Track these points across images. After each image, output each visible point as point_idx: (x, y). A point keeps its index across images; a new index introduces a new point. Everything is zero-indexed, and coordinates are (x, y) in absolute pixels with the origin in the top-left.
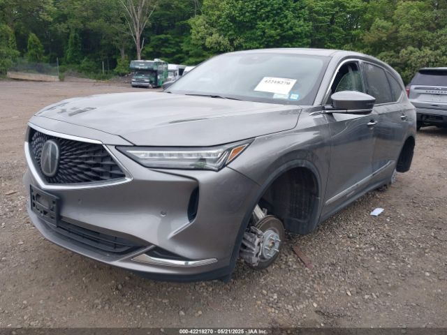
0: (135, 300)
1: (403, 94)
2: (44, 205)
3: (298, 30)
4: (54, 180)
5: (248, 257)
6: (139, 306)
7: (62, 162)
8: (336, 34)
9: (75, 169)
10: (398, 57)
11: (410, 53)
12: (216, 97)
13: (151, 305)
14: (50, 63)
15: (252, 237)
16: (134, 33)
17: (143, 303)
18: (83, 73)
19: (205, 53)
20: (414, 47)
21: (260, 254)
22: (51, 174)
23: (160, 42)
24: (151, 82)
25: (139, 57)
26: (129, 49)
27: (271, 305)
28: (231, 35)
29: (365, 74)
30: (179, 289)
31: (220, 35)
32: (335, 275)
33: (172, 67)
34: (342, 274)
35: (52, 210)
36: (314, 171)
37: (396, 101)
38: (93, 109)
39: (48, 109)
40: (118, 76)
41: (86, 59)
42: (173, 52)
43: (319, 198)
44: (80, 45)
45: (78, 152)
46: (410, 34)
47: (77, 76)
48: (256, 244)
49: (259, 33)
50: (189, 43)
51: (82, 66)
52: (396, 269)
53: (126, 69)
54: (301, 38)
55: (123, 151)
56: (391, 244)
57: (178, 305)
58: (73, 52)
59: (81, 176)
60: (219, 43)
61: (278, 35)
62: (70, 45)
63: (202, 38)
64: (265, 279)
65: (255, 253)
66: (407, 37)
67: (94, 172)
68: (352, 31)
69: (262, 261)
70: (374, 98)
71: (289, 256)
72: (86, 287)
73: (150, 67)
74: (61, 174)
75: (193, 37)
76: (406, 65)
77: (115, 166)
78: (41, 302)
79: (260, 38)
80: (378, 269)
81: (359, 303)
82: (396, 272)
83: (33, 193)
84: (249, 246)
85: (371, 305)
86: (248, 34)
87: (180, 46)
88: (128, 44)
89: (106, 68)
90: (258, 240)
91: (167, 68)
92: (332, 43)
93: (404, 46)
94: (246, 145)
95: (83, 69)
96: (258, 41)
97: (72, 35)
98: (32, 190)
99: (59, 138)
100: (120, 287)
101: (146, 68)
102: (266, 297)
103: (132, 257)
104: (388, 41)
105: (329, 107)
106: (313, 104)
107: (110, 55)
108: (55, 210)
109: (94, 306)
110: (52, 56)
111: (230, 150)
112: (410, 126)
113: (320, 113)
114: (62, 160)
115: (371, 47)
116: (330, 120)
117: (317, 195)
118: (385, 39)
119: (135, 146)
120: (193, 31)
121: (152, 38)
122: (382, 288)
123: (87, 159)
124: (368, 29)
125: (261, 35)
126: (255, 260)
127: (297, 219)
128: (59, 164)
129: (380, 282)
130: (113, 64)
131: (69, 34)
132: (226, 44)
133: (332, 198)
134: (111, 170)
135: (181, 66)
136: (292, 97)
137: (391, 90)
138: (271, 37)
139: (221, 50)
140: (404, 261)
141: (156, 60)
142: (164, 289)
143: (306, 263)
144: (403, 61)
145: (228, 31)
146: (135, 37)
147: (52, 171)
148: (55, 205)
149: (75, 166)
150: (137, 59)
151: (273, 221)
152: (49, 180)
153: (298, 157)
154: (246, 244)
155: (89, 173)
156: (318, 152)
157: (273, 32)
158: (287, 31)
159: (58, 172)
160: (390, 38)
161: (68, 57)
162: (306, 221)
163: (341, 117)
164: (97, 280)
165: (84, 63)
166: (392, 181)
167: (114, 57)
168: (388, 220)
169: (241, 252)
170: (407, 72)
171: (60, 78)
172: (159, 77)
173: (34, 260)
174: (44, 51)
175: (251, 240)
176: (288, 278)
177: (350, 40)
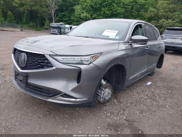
0: (56, 115)
1: (160, 37)
2: (21, 78)
3: (119, 11)
4: (25, 68)
5: (99, 99)
6: (57, 118)
7: (28, 61)
8: (134, 13)
9: (33, 64)
10: (158, 23)
11: (163, 22)
12: (87, 37)
13: (61, 117)
14: (17, 24)
15: (101, 91)
16: (52, 12)
17: (58, 116)
18: (31, 28)
19: (81, 20)
20: (165, 19)
21: (104, 98)
22: (23, 66)
23: (62, 16)
24: (58, 32)
25: (54, 22)
26: (49, 18)
27: (108, 117)
28: (91, 13)
29: (145, 29)
30: (72, 111)
31: (87, 13)
32: (132, 107)
33: (67, 26)
34: (135, 106)
35: (24, 80)
36: (125, 66)
37: (157, 40)
38: (39, 41)
39: (21, 41)
40: (45, 30)
41: (32, 22)
42: (68, 20)
43: (127, 77)
44: (29, 16)
45: (34, 57)
46: (163, 14)
47: (28, 29)
48: (102, 94)
49: (103, 13)
50: (74, 16)
51: (30, 25)
52: (156, 105)
53: (48, 27)
54: (120, 15)
55: (52, 57)
56: (154, 95)
57: (72, 117)
58: (26, 19)
59: (36, 67)
60: (86, 17)
61: (110, 14)
62: (25, 16)
63: (80, 15)
64: (105, 108)
65: (102, 97)
66: (162, 15)
67: (41, 65)
68: (140, 13)
69: (104, 100)
70: (148, 39)
71: (115, 100)
72: (36, 110)
73: (58, 26)
74: (28, 66)
75: (76, 14)
76: (162, 27)
77: (49, 63)
78: (19, 116)
79: (103, 15)
80: (149, 104)
81: (141, 117)
82: (155, 106)
83: (16, 74)
84: (100, 94)
85: (146, 117)
86: (98, 13)
87: (70, 18)
88: (49, 16)
89: (40, 26)
90: (103, 92)
91: (65, 26)
92: (132, 17)
93: (161, 19)
94: (99, 55)
95: (30, 26)
96: (102, 16)
97: (26, 12)
98: (15, 72)
99: (27, 52)
100: (49, 110)
101: (57, 26)
102: (106, 115)
103: (55, 98)
104: (154, 17)
105: (131, 41)
106: (124, 41)
107: (42, 21)
108: (25, 80)
109: (39, 117)
110: (17, 21)
111: (93, 57)
112: (162, 50)
113: (127, 44)
114: (28, 60)
115: (148, 19)
116: (131, 47)
117: (126, 76)
118: (153, 16)
119: (57, 55)
120: (76, 12)
121: (59, 14)
122: (150, 111)
123: (38, 60)
124: (147, 12)
125: (103, 14)
126: (102, 100)
127: (118, 85)
128: (27, 62)
129: (149, 109)
130: (43, 24)
131: (24, 12)
132: (89, 17)
133: (131, 77)
134: (47, 64)
135: (71, 26)
136: (116, 38)
137: (155, 36)
138: (108, 14)
139: (87, 19)
140: (158, 102)
141: (61, 23)
142: (67, 111)
143: (121, 102)
144: (160, 25)
145: (90, 12)
146: (52, 13)
147: (24, 65)
148: (25, 78)
149: (33, 63)
150: (53, 23)
151: (109, 85)
152: (22, 68)
153: (119, 60)
154: (98, 94)
155: (39, 65)
156: (126, 59)
157: (108, 12)
158: (114, 12)
159: (26, 65)
160: (155, 16)
161: (24, 21)
162: (121, 86)
163: (135, 45)
164: (40, 108)
165: (31, 24)
166: (155, 71)
167: (43, 21)
168: (153, 87)
169: (96, 97)
170: (162, 30)
171: (21, 30)
172: (62, 30)
173: (15, 101)
174: (14, 19)
175: (100, 92)
176: (114, 108)
177: (139, 16)
